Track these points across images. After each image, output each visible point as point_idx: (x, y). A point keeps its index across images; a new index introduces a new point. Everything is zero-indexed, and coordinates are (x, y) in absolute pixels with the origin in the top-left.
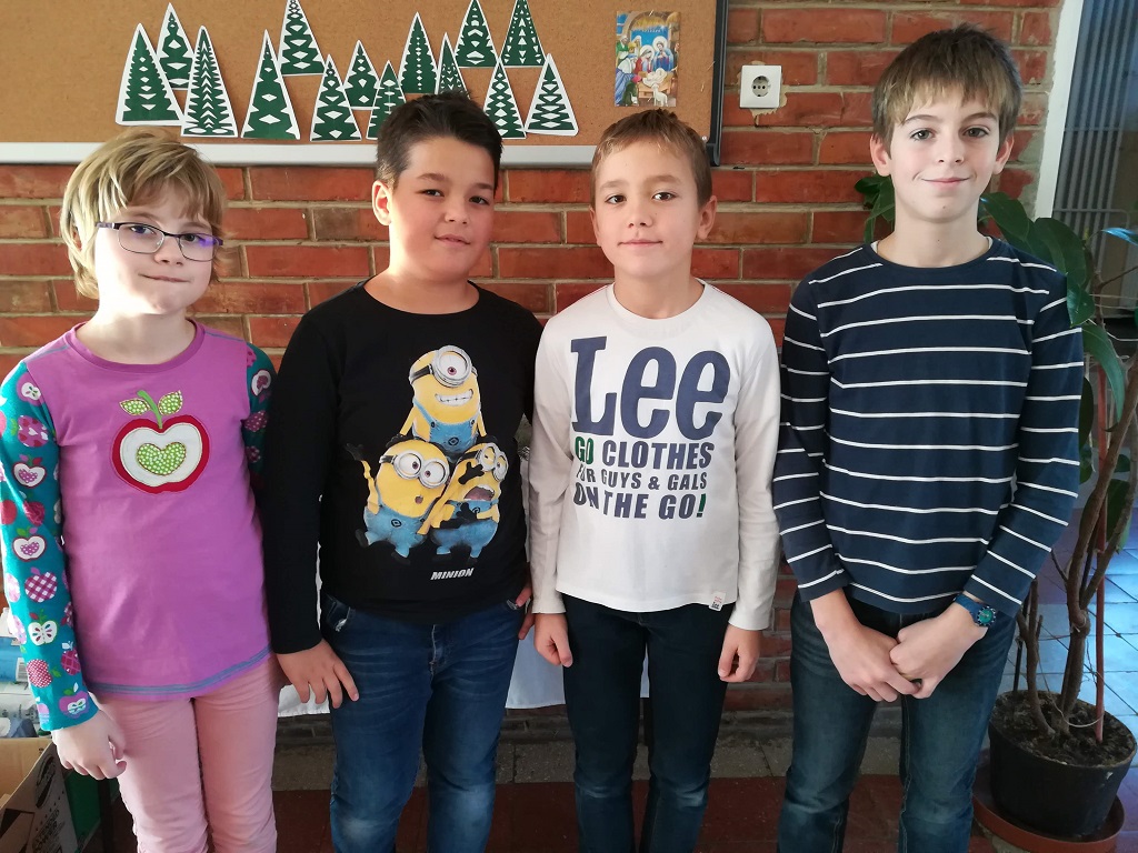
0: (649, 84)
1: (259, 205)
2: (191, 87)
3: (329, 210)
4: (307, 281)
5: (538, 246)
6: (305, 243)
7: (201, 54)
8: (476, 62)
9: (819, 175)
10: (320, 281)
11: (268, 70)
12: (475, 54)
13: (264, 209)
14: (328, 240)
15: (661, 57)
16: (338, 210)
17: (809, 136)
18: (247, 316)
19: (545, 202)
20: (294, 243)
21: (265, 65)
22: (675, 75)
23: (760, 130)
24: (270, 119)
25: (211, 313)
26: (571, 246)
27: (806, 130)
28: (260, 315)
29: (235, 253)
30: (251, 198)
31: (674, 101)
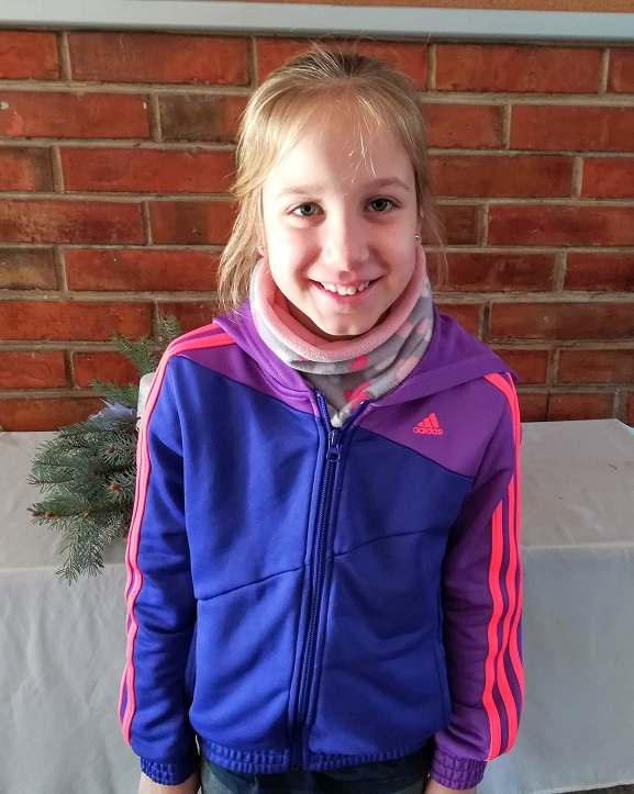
1: (80, 88)
3: (180, 98)
4: (146, 199)
5: (468, 152)
6: (146, 145)
10: (165, 199)
13: (89, 96)
14: (178, 140)
16: (194, 97)
18: (61, 248)
19: (485, 90)
20: (129, 144)
25: (8, 241)
26: (514, 153)
28: (79, 246)
29: (45, 157)
30: (70, 76)
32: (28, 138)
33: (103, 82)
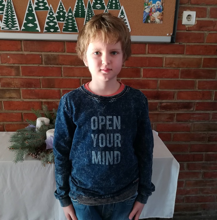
0: (154, 16)
1: (26, 53)
2: (4, 14)
3: (48, 55)
4: (41, 78)
6: (40, 65)
7: (8, 3)
8: (98, 8)
9: (206, 46)
10: (45, 78)
11: (30, 9)
12: (98, 5)
13: (27, 55)
14: (48, 64)
15: (158, 7)
16: (52, 55)
17: (203, 34)
18: (21, 89)
20: (37, 65)
21: (29, 7)
22: (163, 13)
23: (188, 32)
24: (30, 25)
25: (9, 87)
27: (202, 32)
28: (25, 88)
29: (17, 68)
30: (23, 50)
31: (162, 22)
32: (14, 64)
33: (31, 52)
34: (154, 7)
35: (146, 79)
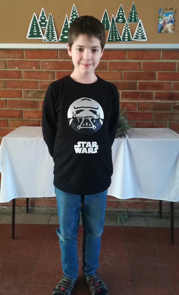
0: (167, 27)
1: (60, 60)
2: (46, 29)
5: (134, 71)
6: (72, 70)
7: (50, 20)
8: (120, 22)
11: (66, 24)
12: (120, 20)
13: (62, 62)
15: (171, 20)
19: (137, 59)
20: (69, 70)
24: (66, 37)
26: (143, 71)
29: (53, 73)
30: (59, 58)
31: (174, 32)
32: (51, 70)
33: (65, 59)
34: (167, 19)
35: (160, 81)
